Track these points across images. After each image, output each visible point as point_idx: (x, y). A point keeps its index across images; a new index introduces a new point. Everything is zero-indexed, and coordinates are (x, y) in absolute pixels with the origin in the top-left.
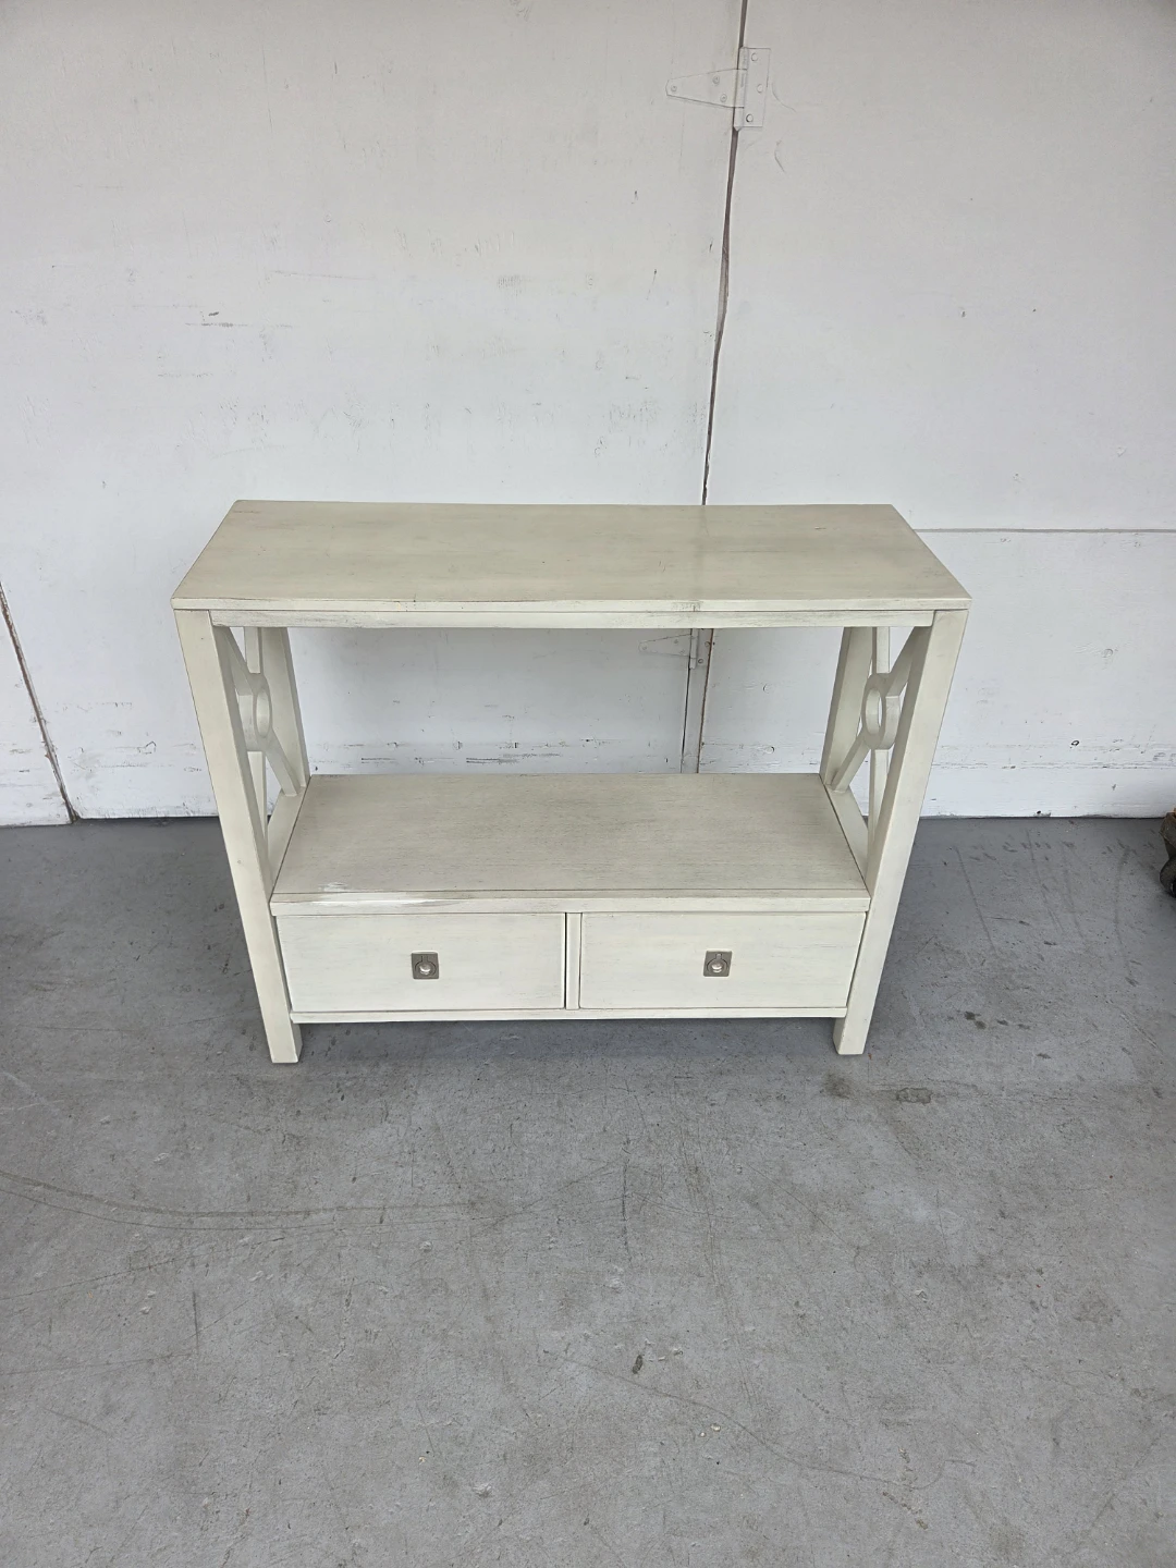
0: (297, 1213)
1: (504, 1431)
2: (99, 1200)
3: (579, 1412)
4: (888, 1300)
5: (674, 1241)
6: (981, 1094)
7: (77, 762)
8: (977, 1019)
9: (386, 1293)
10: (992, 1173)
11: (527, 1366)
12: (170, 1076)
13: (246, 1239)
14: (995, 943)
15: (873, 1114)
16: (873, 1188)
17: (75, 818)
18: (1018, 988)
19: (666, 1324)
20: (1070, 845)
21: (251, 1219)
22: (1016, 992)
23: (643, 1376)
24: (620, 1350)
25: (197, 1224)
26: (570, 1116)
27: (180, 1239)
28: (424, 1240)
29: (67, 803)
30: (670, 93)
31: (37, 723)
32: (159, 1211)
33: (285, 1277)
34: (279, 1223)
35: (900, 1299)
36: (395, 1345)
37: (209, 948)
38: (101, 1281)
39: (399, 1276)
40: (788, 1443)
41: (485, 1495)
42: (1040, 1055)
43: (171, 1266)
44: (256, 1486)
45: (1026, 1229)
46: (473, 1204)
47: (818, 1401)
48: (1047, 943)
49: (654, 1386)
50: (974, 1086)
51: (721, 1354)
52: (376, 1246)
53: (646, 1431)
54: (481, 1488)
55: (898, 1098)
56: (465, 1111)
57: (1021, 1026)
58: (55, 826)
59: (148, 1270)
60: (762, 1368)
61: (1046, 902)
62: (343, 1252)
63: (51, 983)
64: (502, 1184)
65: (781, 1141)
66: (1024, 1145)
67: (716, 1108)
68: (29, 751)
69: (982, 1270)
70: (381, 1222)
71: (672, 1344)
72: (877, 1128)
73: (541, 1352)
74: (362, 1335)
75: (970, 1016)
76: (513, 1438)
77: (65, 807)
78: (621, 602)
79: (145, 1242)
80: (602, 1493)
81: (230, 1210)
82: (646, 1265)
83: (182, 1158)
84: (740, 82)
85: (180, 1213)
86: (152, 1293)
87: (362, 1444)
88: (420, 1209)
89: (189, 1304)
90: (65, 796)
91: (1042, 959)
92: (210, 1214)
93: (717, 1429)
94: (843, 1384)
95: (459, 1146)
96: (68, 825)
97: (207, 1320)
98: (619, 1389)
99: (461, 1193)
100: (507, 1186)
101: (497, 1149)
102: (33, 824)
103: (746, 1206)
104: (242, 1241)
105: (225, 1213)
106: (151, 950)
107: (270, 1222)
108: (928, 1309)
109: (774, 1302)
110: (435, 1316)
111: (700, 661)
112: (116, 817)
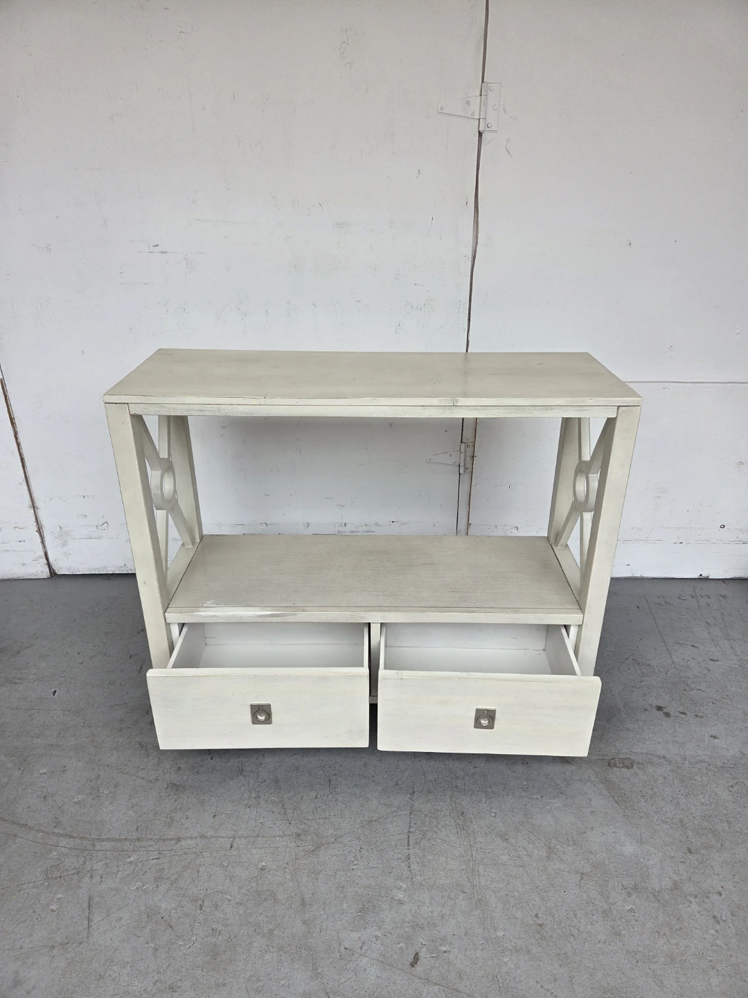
0: (171, 840)
2: (31, 828)
4: (606, 914)
5: (444, 865)
6: (670, 762)
7: (56, 535)
8: (665, 710)
9: (230, 900)
10: (681, 821)
11: (331, 960)
12: (93, 741)
13: (132, 859)
14: (675, 660)
15: (591, 776)
16: (592, 829)
17: (53, 574)
18: (693, 690)
19: (438, 929)
20: (724, 597)
21: (137, 844)
22: (691, 692)
23: (419, 968)
24: (401, 949)
25: (98, 847)
26: (373, 774)
27: (85, 857)
28: (262, 861)
29: (49, 564)
30: (440, 111)
31: (32, 509)
32: (71, 837)
33: (157, 887)
34: (157, 847)
35: (615, 912)
36: (233, 940)
37: (131, 657)
38: (24, 886)
39: (240, 888)
42: (711, 736)
43: (75, 877)
45: (708, 862)
46: (298, 835)
47: (553, 991)
48: (712, 660)
49: (427, 977)
50: (664, 757)
51: (479, 953)
52: (226, 865)
55: (609, 765)
56: (297, 769)
57: (696, 715)
58: (39, 579)
59: (59, 879)
60: (509, 964)
61: (709, 633)
62: (202, 869)
63: (21, 679)
64: (321, 821)
65: (524, 794)
66: (703, 800)
67: (476, 770)
68: (25, 527)
69: (676, 892)
70: (231, 847)
71: (441, 945)
72: (595, 785)
73: (342, 949)
74: (210, 931)
75: (659, 708)
77: (47, 566)
78: (403, 399)
79: (59, 859)
81: (123, 837)
82: (424, 883)
83: (93, 799)
84: (482, 104)
85: (87, 838)
86: (60, 896)
88: (260, 839)
89: (85, 905)
90: (47, 559)
91: (709, 670)
92: (108, 840)
94: (571, 978)
95: (291, 794)
96: (48, 578)
97: (97, 917)
98: (400, 979)
99: (291, 828)
100: (325, 823)
101: (319, 797)
102: (25, 577)
103: (498, 840)
104: (128, 860)
105: (119, 839)
106: (91, 658)
107: (151, 846)
108: (636, 921)
109: (519, 914)
110: (264, 919)
111: (467, 468)
112: (81, 573)
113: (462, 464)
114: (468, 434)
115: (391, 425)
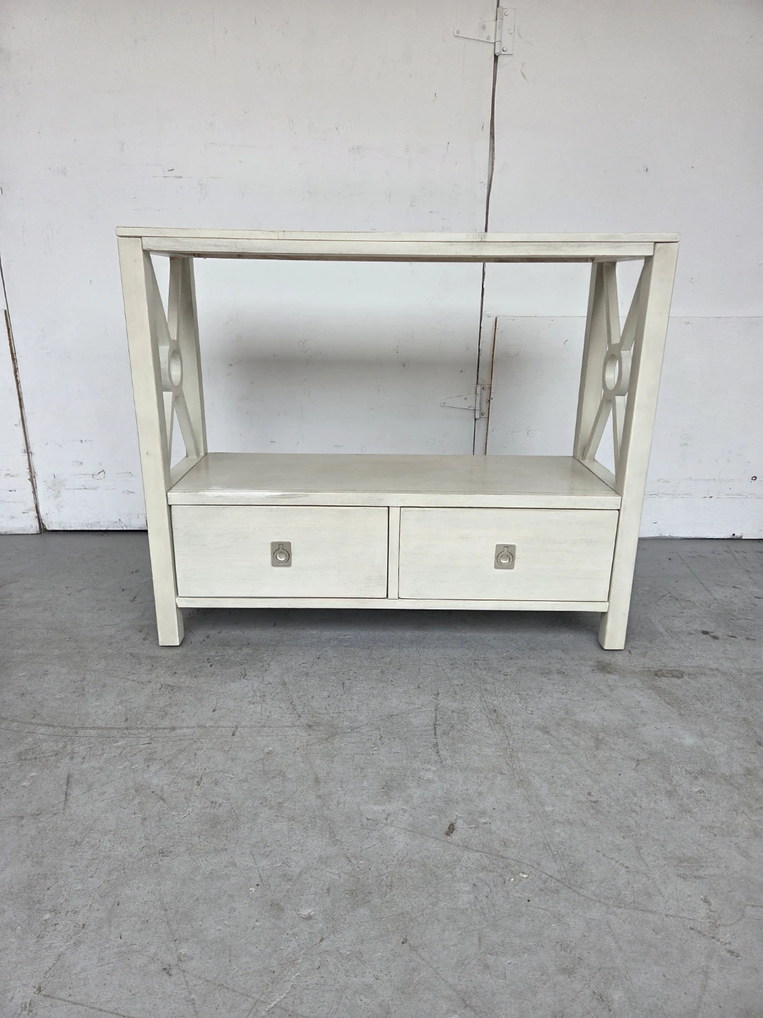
0: (165, 729)
1: (328, 872)
3: (398, 860)
4: (670, 794)
5: (478, 752)
7: (49, 485)
8: (712, 634)
9: (231, 778)
10: (745, 719)
11: (351, 829)
12: (79, 652)
13: (119, 744)
14: (717, 597)
15: (637, 683)
16: (644, 725)
17: (43, 530)
18: (740, 619)
19: (475, 804)
21: (125, 731)
22: (739, 621)
23: (455, 837)
24: (433, 820)
25: (81, 733)
26: (391, 679)
27: (65, 742)
28: (268, 747)
29: (39, 518)
30: (456, 35)
31: (26, 454)
32: (49, 725)
33: (148, 766)
34: (149, 734)
35: (681, 793)
36: (236, 811)
37: (123, 590)
39: (243, 768)
40: (593, 888)
41: (309, 918)
43: (53, 758)
44: (95, 906)
46: (310, 726)
47: (618, 859)
48: (756, 597)
49: (466, 844)
50: (717, 669)
51: (525, 825)
52: (227, 749)
53: (459, 875)
54: (305, 912)
56: (307, 674)
57: (748, 638)
58: (28, 535)
59: (33, 761)
60: (562, 835)
61: (750, 578)
62: (198, 752)
64: (335, 715)
65: (564, 696)
67: (508, 677)
68: (18, 475)
69: (750, 777)
70: (233, 735)
71: (480, 817)
72: (642, 691)
73: (365, 821)
74: (209, 803)
75: (705, 633)
76: (337, 877)
77: (37, 521)
79: (35, 744)
80: (420, 919)
81: (110, 726)
82: (455, 766)
83: (78, 696)
84: (498, 27)
85: (69, 727)
86: (33, 774)
87: (198, 878)
88: (266, 728)
89: (63, 782)
90: (38, 512)
91: (756, 605)
92: (93, 728)
93: (525, 876)
94: (638, 849)
95: (301, 693)
96: (37, 534)
97: (76, 791)
98: (434, 845)
99: (301, 720)
100: (339, 717)
101: (331, 696)
102: (14, 532)
103: (538, 733)
104: (115, 744)
105: (105, 728)
106: (80, 591)
107: (141, 733)
108: (708, 801)
109: (569, 792)
110: (273, 794)
111: (482, 414)
112: (72, 529)
113: (478, 408)
114: (484, 374)
115: (404, 365)
